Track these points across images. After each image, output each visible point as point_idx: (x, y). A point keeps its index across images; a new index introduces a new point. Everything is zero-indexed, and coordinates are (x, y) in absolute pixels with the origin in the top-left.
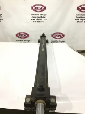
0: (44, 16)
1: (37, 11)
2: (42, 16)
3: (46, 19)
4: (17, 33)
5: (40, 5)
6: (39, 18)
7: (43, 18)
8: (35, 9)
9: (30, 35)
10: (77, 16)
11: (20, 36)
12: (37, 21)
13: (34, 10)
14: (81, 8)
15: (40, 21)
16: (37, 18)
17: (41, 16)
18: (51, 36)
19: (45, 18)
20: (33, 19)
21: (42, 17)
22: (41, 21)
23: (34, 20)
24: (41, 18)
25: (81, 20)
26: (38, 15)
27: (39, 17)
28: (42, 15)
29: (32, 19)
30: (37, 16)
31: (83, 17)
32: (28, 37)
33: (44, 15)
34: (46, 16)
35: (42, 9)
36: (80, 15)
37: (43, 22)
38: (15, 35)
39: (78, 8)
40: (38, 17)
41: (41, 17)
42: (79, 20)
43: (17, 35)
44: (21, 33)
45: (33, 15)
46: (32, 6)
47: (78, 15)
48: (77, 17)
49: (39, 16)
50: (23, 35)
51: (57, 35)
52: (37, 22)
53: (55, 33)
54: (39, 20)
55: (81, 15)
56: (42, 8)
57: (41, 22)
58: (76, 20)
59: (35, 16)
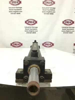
0: (36, 28)
3: (37, 31)
5: (32, 20)
6: (32, 30)
8: (28, 23)
9: (23, 44)
10: (63, 28)
11: (14, 45)
12: (29, 32)
14: (66, 22)
16: (29, 30)
17: (33, 28)
18: (42, 45)
21: (34, 29)
23: (27, 32)
24: (33, 30)
25: (67, 31)
28: (33, 27)
29: (25, 31)
30: (29, 28)
31: (68, 29)
32: (22, 46)
35: (34, 23)
36: (65, 27)
37: (35, 33)
38: (10, 45)
39: (63, 22)
42: (64, 31)
43: (11, 44)
44: (16, 42)
45: (27, 27)
47: (64, 27)
48: (63, 29)
49: (32, 28)
50: (17, 44)
51: (47, 44)
52: (30, 33)
53: (45, 43)
54: (31, 31)
57: (33, 33)
58: (62, 31)
59: (28, 28)
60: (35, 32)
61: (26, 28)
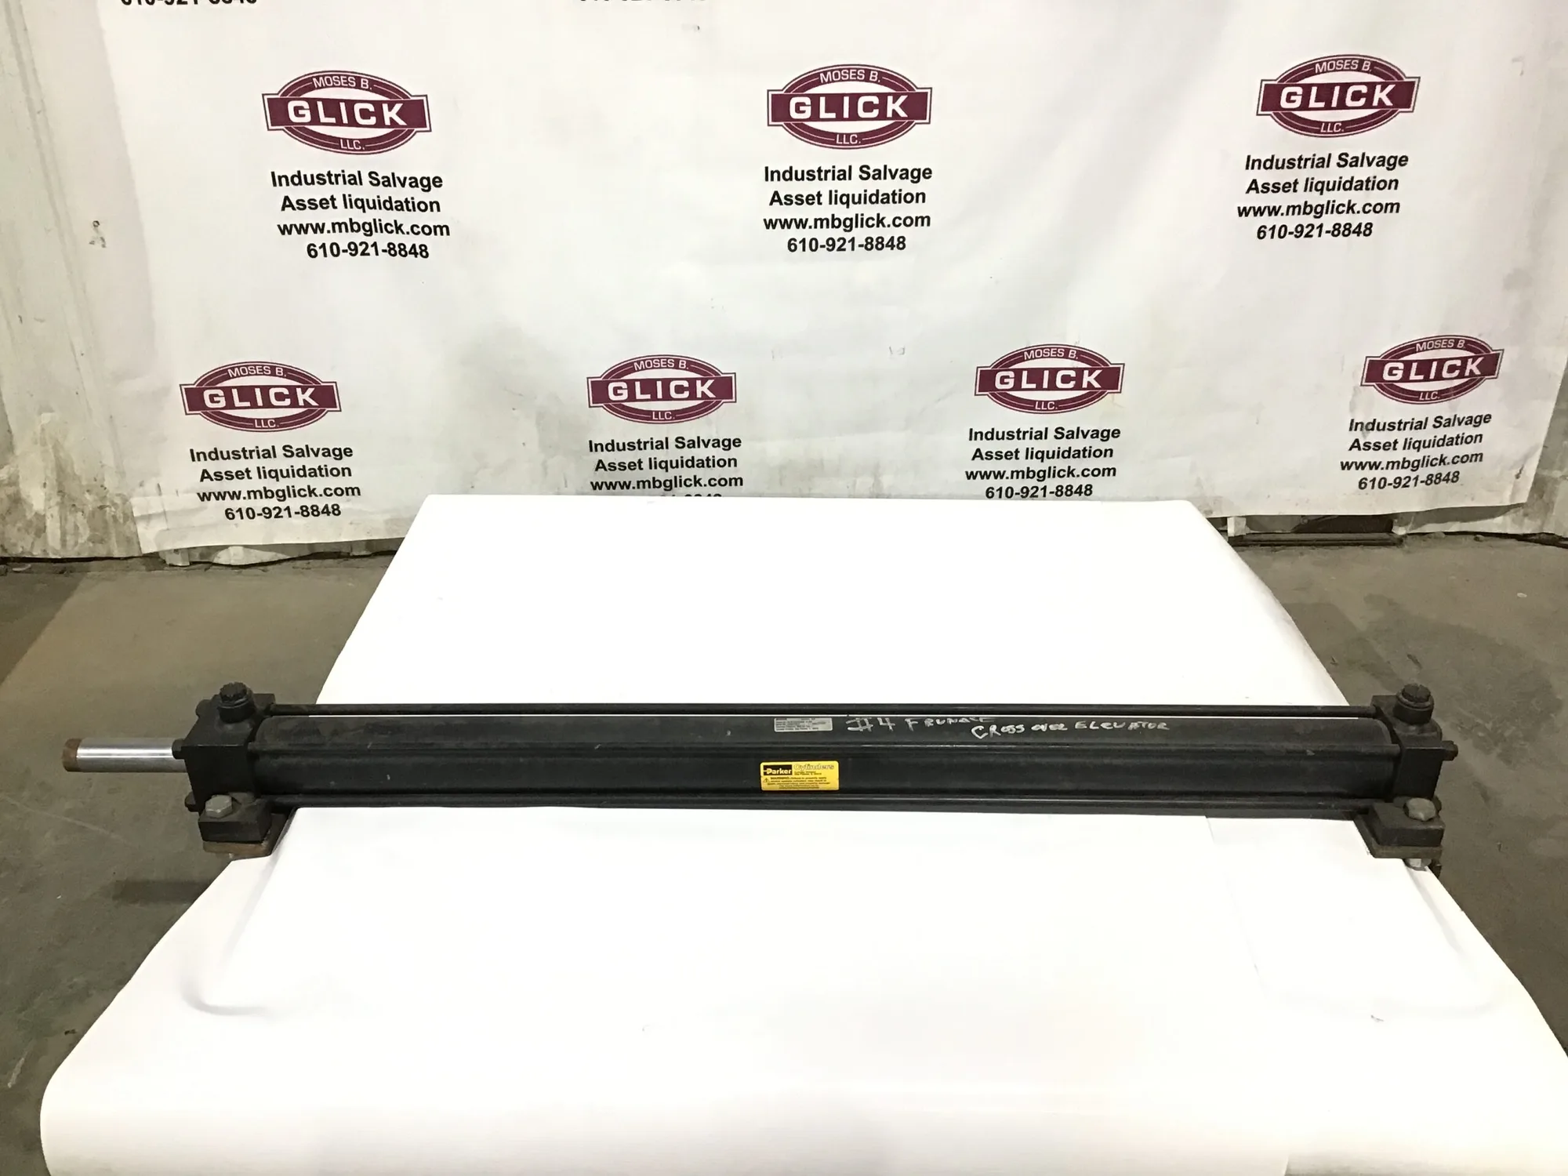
0: (907, 186)
1: (828, 139)
2: (887, 186)
3: (925, 220)
4: (599, 371)
5: (866, 73)
6: (853, 211)
7: (889, 211)
8: (815, 116)
9: (740, 387)
10: (1263, 176)
11: (632, 398)
12: (823, 235)
13: (801, 130)
14: (1307, 89)
15: (860, 234)
16: (825, 210)
17: (872, 186)
18: (971, 381)
19: (914, 210)
20: (786, 224)
21: (887, 199)
22: (875, 233)
23: (800, 235)
24: (869, 211)
25: (1306, 209)
26: (844, 175)
27: (847, 200)
28: (878, 175)
29: (770, 224)
30: (825, 187)
31: (1321, 187)
32: (725, 407)
33: (905, 174)
34: (923, 186)
35: (882, 116)
36: (1291, 164)
37: (890, 244)
38: (584, 394)
39: (1270, 98)
40: (834, 198)
41: (876, 198)
42: (1274, 211)
43: (599, 391)
44: (651, 362)
45: (789, 175)
46: (780, 83)
47: (1271, 163)
48: (1253, 186)
49: (854, 186)
50: (666, 382)
51: (1036, 375)
52: (831, 244)
53: (1019, 357)
54: (849, 224)
55: (1299, 162)
56: (882, 106)
57: (869, 244)
58: (1243, 212)
59: (806, 188)
60: (897, 233)
61: (786, 188)
